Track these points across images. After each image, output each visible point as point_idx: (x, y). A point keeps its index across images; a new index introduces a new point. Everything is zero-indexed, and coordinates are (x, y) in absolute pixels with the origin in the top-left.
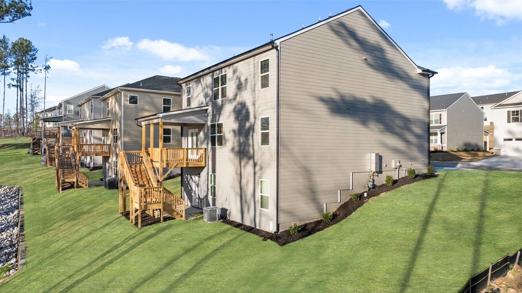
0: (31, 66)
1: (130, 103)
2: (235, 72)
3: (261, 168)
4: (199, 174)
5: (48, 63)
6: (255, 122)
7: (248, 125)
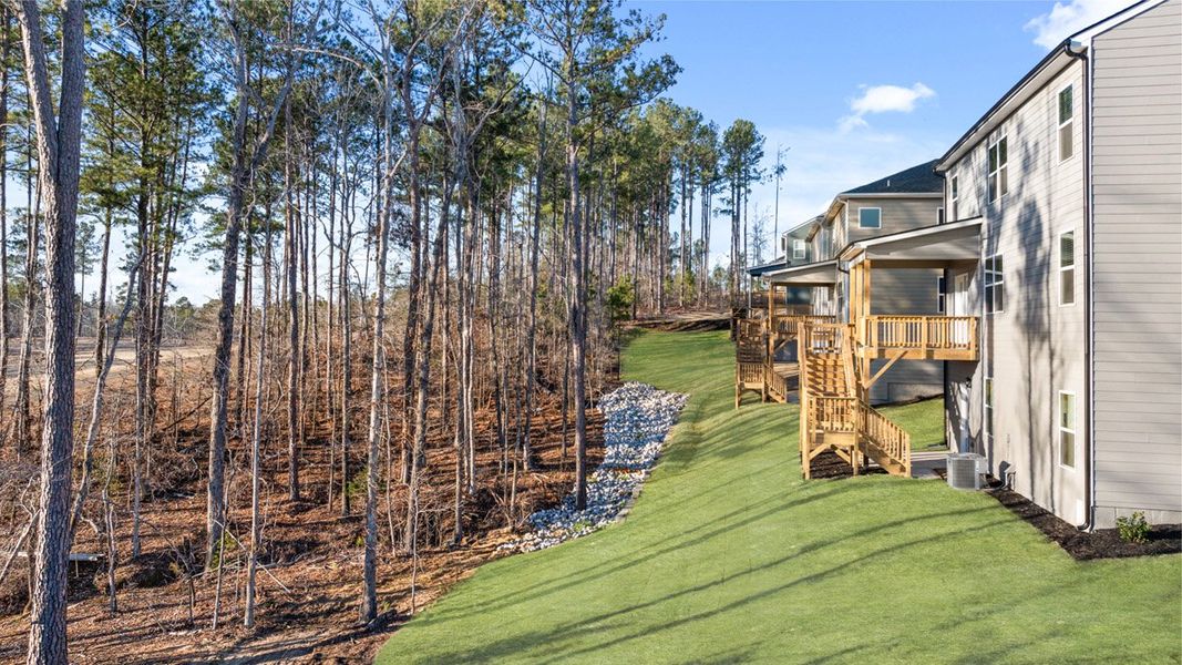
0: (755, 170)
1: (862, 225)
2: (1020, 127)
3: (1062, 362)
4: (969, 380)
5: (783, 161)
6: (1051, 246)
7: (1040, 254)
